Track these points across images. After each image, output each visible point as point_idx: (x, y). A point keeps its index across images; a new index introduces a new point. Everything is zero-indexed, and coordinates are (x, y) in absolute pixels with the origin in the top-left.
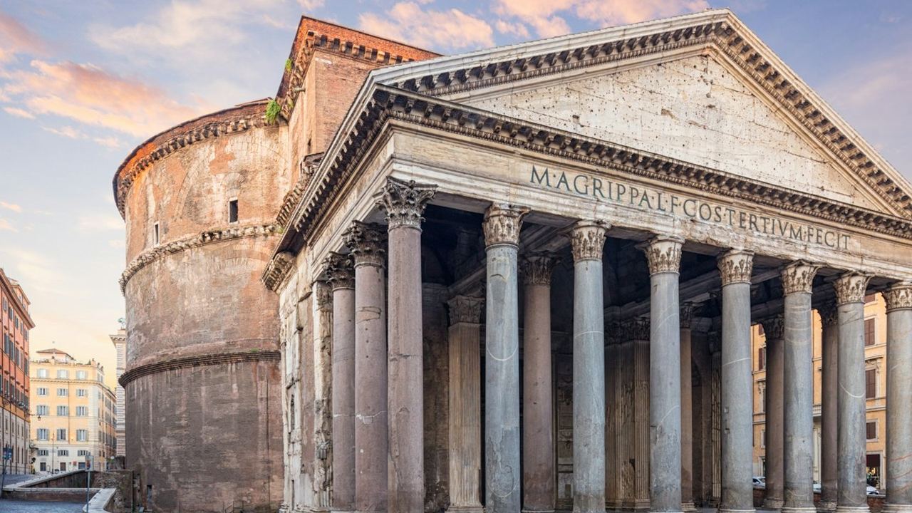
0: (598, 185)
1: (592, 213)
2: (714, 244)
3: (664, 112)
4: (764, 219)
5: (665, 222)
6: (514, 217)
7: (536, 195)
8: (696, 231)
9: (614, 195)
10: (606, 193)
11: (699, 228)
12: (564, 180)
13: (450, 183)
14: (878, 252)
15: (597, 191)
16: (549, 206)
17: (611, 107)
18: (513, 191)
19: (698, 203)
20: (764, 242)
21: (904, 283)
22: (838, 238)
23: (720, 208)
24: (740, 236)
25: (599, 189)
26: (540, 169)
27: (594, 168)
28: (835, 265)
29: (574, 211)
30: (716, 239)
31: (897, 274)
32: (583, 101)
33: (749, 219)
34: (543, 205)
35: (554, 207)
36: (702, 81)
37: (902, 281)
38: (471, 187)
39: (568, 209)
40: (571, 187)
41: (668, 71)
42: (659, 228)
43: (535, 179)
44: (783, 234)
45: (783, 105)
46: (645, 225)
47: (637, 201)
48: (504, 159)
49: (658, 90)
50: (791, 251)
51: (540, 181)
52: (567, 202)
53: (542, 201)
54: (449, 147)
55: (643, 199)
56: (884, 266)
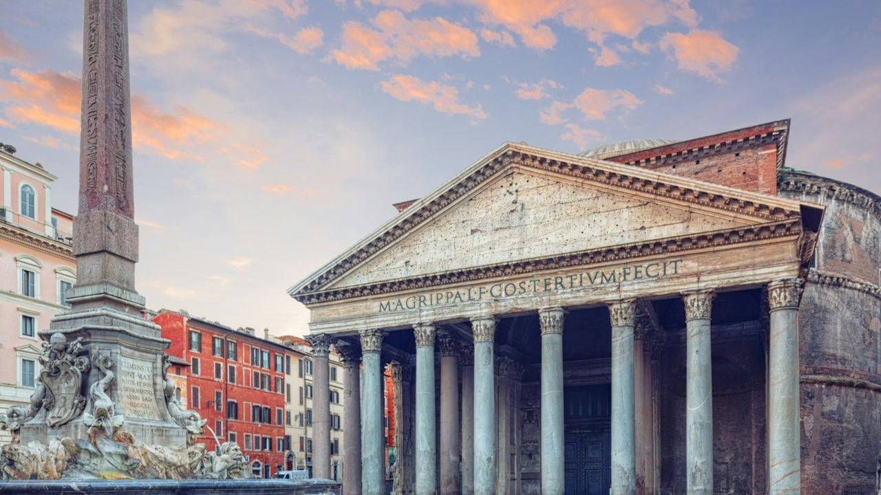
0: (422, 299)
1: (418, 318)
2: (519, 310)
3: (473, 232)
4: (571, 277)
5: (473, 308)
6: (368, 336)
7: (381, 319)
8: (501, 306)
9: (434, 302)
10: (428, 303)
11: (503, 304)
12: (400, 304)
13: (335, 327)
14: (726, 263)
15: (422, 304)
16: (390, 322)
17: (432, 245)
18: (368, 321)
19: (504, 285)
20: (569, 296)
21: (773, 284)
22: (665, 266)
23: (524, 283)
24: (544, 298)
25: (423, 302)
26: (384, 303)
27: (416, 290)
28: (658, 292)
29: (406, 320)
30: (520, 307)
31: (757, 277)
32: (411, 251)
33: (554, 282)
34: (386, 323)
35: (394, 322)
36: (508, 194)
37: (771, 282)
38: (346, 326)
39: (402, 321)
40: (404, 306)
41: (477, 201)
42: (469, 313)
43: (382, 309)
44: (592, 283)
45: (585, 179)
46: (458, 314)
47: (451, 300)
48: (364, 304)
49: (469, 218)
50: (601, 295)
51: (385, 310)
52: (401, 317)
53: (385, 321)
54: (335, 308)
55: (456, 297)
56: (735, 274)
